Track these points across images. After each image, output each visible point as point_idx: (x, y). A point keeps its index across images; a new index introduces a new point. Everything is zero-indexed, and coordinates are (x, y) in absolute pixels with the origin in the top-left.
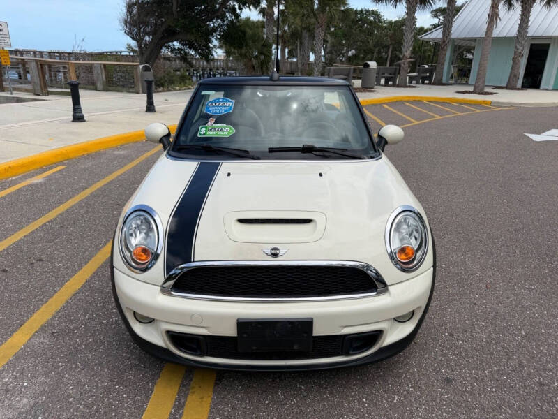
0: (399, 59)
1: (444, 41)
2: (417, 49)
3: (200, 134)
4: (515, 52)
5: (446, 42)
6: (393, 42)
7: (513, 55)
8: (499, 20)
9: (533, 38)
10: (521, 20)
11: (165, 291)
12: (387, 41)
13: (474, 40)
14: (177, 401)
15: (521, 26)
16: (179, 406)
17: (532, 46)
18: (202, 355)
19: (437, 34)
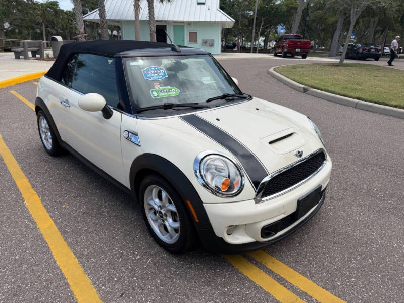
0: (76, 34)
1: (102, 22)
2: (65, 26)
3: (154, 97)
4: (151, 31)
5: (104, 22)
6: (45, 21)
7: (150, 32)
8: (141, 9)
9: (157, 21)
10: (149, 9)
11: (257, 201)
12: (39, 19)
13: (118, 21)
14: (266, 272)
15: (150, 13)
16: (271, 273)
17: (157, 26)
18: (276, 233)
19: (94, 16)
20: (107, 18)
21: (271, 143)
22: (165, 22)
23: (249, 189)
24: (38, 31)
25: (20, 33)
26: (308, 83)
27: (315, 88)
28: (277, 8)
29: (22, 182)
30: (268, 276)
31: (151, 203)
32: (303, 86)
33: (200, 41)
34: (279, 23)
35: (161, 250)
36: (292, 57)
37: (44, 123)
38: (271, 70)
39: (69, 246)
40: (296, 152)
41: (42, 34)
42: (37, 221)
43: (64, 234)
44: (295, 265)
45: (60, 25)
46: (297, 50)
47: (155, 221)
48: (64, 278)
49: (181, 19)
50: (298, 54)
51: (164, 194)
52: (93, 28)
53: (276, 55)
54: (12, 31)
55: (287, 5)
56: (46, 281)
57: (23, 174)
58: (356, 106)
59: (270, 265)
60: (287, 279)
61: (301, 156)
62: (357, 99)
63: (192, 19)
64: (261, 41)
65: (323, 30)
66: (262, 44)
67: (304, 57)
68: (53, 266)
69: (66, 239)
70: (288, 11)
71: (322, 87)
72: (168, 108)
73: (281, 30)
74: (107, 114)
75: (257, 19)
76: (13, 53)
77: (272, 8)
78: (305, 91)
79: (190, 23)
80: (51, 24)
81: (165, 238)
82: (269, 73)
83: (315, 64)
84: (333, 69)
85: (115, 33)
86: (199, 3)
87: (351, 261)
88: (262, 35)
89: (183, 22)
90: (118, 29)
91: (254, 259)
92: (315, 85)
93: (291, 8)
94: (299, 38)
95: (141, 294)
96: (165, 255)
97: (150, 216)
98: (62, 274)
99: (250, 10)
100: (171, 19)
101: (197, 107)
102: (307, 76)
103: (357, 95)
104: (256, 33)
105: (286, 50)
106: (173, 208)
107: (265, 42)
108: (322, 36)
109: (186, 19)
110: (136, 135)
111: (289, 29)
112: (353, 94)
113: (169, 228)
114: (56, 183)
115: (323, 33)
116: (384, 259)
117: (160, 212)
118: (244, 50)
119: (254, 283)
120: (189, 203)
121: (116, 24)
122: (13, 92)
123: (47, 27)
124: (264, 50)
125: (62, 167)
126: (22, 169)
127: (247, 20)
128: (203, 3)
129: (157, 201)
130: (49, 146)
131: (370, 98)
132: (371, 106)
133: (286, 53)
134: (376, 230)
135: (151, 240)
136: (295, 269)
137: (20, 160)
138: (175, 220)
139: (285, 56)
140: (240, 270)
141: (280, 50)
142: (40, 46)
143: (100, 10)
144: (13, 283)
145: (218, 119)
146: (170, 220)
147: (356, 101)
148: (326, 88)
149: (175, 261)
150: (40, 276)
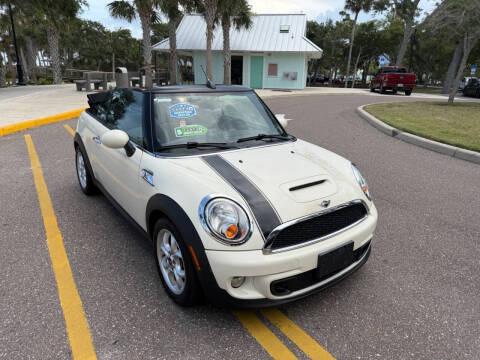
1: (172, 52)
3: (178, 135)
4: (225, 62)
5: (175, 53)
7: (224, 64)
8: (213, 38)
10: (224, 38)
11: (266, 252)
12: (109, 48)
13: (191, 51)
14: (277, 335)
15: (224, 42)
16: (283, 338)
17: (232, 57)
18: (292, 292)
19: (164, 45)
20: (178, 48)
21: (291, 190)
22: (242, 52)
23: (257, 238)
24: (108, 61)
25: (89, 63)
26: (399, 124)
27: (407, 132)
28: (379, 36)
29: (50, 220)
30: (278, 340)
31: (163, 248)
32: (392, 128)
33: (280, 73)
34: (381, 53)
35: (170, 301)
36: (394, 93)
37: (81, 159)
38: (360, 108)
39: (78, 287)
40: (320, 202)
41: (111, 64)
42: (53, 260)
43: (76, 275)
44: (314, 333)
45: (130, 56)
46: (399, 85)
47: (166, 268)
48: (63, 319)
49: (260, 49)
50: (400, 89)
51: (173, 240)
52: (166, 59)
53: (373, 91)
54: (81, 62)
55: (392, 32)
56: (45, 320)
57: (53, 212)
58: (454, 155)
59: (284, 330)
60: (299, 345)
61: (326, 205)
62: (457, 146)
63: (272, 49)
64: (359, 73)
65: (437, 61)
66: (361, 77)
67: (408, 93)
68: (56, 306)
69: (76, 281)
70: (392, 39)
71: (415, 131)
72: (192, 148)
73: (384, 61)
74: (130, 151)
75: (354, 48)
76: (75, 85)
77: (373, 35)
78: (394, 134)
79: (269, 54)
80: (121, 54)
81: (174, 288)
82: (357, 112)
83: (417, 102)
84: (438, 109)
85: (189, 64)
86: (282, 31)
87: (383, 334)
88: (360, 66)
89: (262, 52)
90: (191, 59)
91: (268, 321)
92: (408, 128)
93: (397, 35)
94: (403, 70)
95: (135, 344)
96: (173, 307)
97: (162, 263)
98: (62, 315)
99: (346, 38)
100: (248, 49)
101: (224, 147)
102: (402, 117)
103: (458, 141)
104: (352, 64)
105: (384, 85)
106: (179, 254)
107: (364, 75)
108: (437, 69)
109: (266, 49)
110: (151, 174)
111: (394, 60)
112: (453, 140)
113: (177, 278)
114: (83, 223)
115: (437, 65)
116: (425, 335)
117: (169, 259)
118: (338, 84)
119: (261, 347)
120: (191, 248)
121: (189, 54)
122: (66, 126)
123: (116, 56)
124: (361, 85)
125: (93, 207)
126: (54, 207)
127: (341, 50)
128: (287, 31)
129: (168, 245)
130: (84, 185)
131: (473, 146)
132: (473, 155)
133: (384, 88)
134: (429, 302)
135: (162, 290)
136: (312, 335)
137: (54, 196)
138: (182, 268)
139: (384, 92)
140: (249, 331)
141: (378, 85)
142: (103, 79)
143: (171, 39)
144: (14, 319)
145: (241, 161)
146: (178, 268)
147: (455, 148)
148: (420, 132)
149: (181, 314)
150: (41, 315)
